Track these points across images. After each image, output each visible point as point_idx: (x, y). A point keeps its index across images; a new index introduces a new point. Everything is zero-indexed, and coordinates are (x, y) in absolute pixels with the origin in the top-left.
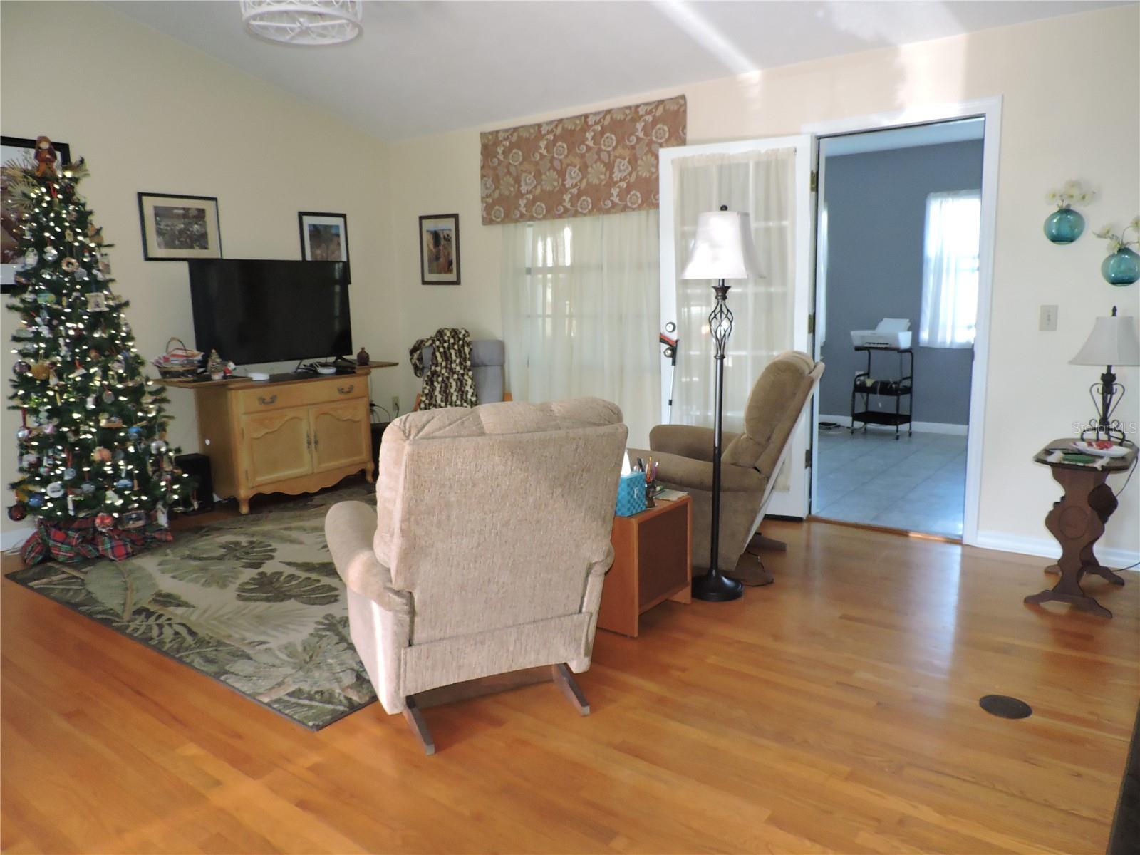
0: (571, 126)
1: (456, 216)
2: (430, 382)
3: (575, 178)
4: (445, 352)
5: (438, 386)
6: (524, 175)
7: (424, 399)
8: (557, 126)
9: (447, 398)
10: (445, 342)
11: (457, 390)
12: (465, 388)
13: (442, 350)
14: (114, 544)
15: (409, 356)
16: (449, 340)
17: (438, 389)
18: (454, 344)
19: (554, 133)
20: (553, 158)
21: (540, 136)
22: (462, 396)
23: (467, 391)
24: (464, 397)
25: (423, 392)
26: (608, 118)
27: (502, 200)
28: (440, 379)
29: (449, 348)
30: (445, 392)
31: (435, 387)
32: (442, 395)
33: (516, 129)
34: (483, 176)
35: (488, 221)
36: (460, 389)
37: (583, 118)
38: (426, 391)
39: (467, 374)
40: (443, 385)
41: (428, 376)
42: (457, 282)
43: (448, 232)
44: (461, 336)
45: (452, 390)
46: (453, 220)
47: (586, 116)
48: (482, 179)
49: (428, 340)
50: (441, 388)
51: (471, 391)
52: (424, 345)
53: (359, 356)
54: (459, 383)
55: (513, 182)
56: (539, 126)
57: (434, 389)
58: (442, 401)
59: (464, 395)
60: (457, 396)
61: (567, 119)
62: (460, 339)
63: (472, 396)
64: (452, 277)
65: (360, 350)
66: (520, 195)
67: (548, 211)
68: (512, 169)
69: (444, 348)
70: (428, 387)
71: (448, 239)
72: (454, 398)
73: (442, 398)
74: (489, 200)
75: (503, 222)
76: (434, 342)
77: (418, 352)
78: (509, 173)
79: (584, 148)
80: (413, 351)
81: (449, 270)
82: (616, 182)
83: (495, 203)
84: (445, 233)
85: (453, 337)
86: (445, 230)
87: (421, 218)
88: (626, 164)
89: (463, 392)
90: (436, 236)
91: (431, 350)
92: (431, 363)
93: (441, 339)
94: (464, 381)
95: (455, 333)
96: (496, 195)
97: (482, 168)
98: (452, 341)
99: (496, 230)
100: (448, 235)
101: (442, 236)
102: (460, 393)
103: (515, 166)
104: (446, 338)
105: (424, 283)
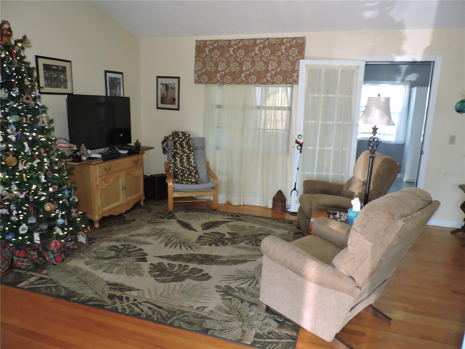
0: (247, 43)
1: (178, 78)
2: (174, 157)
3: (248, 67)
4: (180, 143)
5: (178, 159)
6: (220, 62)
7: (172, 165)
8: (239, 42)
9: (182, 165)
10: (180, 138)
11: (187, 161)
12: (190, 160)
13: (179, 142)
14: (55, 255)
15: (161, 145)
16: (182, 138)
17: (178, 161)
18: (184, 139)
19: (237, 45)
20: (237, 57)
21: (230, 46)
22: (189, 163)
23: (191, 162)
24: (190, 164)
25: (171, 162)
26: (267, 42)
27: (207, 73)
28: (179, 156)
29: (182, 141)
30: (181, 162)
31: (177, 160)
32: (180, 163)
33: (217, 41)
34: (196, 61)
35: (198, 81)
36: (188, 161)
37: (254, 40)
38: (172, 162)
39: (191, 154)
40: (181, 159)
41: (172, 154)
42: (178, 109)
43: (174, 85)
44: (187, 135)
45: (184, 161)
46: (177, 80)
47: (256, 40)
48: (196, 62)
49: (170, 136)
50: (179, 160)
51: (193, 161)
52: (169, 139)
53: (136, 144)
54: (187, 158)
55: (214, 65)
56: (230, 41)
57: (176, 160)
58: (180, 166)
59: (190, 163)
60: (187, 163)
61: (246, 39)
62: (187, 137)
63: (194, 164)
64: (175, 106)
65: (136, 141)
66: (217, 72)
67: (233, 80)
68: (214, 59)
69: (180, 141)
70: (173, 160)
71: (173, 88)
72: (186, 165)
73: (180, 165)
74: (200, 72)
75: (207, 83)
76: (174, 138)
77: (166, 143)
78: (212, 60)
79: (253, 54)
80: (163, 142)
81: (174, 104)
82: (270, 71)
83: (202, 74)
84: (172, 85)
85: (184, 136)
86: (172, 84)
87: (158, 77)
88: (275, 63)
89: (189, 162)
90: (167, 86)
91: (173, 142)
92: (173, 148)
93: (178, 136)
94: (190, 157)
95: (184, 134)
96: (204, 70)
97: (196, 57)
98: (183, 138)
99: (202, 86)
100: (173, 86)
101: (170, 87)
102: (188, 162)
103: (216, 58)
104: (180, 136)
105: (158, 108)
